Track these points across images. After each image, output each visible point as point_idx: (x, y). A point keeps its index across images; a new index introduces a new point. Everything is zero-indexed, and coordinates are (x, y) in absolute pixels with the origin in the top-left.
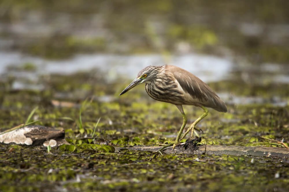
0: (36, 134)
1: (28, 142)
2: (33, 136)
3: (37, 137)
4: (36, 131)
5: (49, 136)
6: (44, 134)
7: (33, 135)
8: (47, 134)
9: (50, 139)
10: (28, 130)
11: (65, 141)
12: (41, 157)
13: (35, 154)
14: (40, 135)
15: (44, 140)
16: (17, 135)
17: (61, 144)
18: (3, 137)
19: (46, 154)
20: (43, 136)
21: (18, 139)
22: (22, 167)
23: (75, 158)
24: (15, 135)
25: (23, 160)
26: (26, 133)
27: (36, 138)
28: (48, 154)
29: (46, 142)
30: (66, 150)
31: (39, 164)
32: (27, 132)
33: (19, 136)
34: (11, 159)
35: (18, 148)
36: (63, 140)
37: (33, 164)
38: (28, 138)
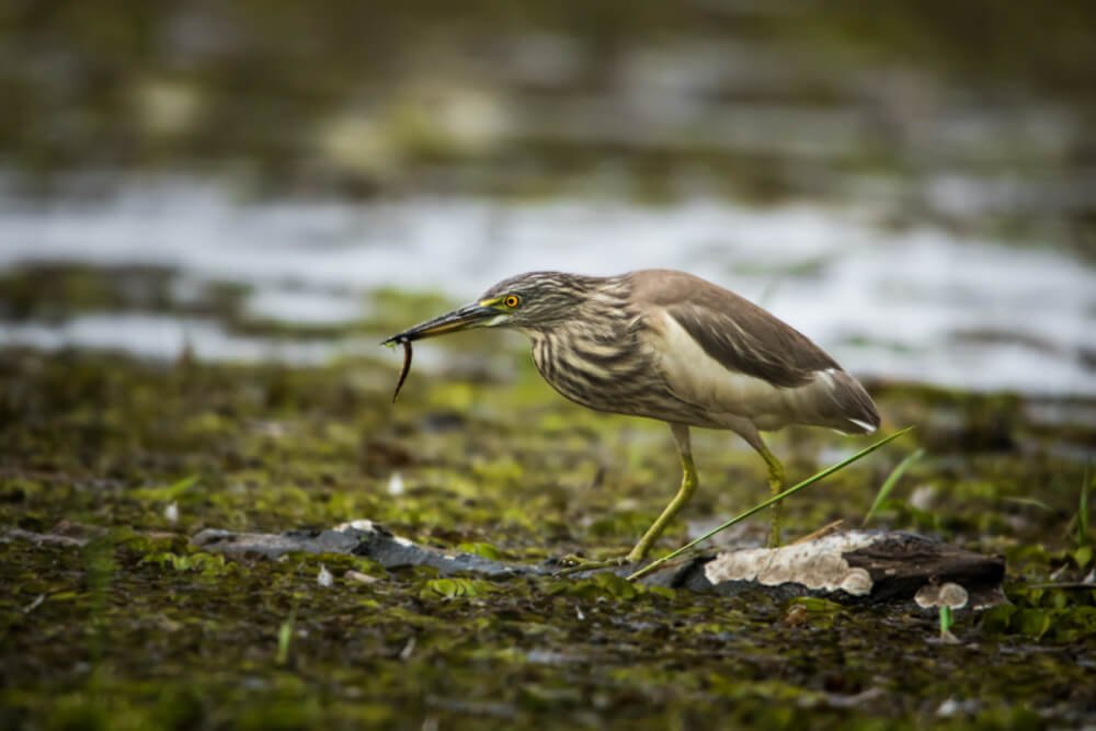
0: (889, 554)
1: (855, 582)
2: (877, 563)
3: (893, 567)
4: (889, 545)
5: (941, 568)
6: (922, 560)
7: (878, 558)
8: (934, 562)
9: (944, 579)
10: (858, 540)
11: (1001, 596)
12: (916, 654)
13: (893, 637)
14: (904, 559)
15: (920, 583)
16: (816, 557)
17: (987, 606)
18: (760, 560)
19: (931, 640)
20: (918, 567)
21: (815, 573)
22: (833, 686)
23: (1049, 665)
24: (806, 555)
25: (841, 660)
26: (852, 550)
27: (890, 572)
28: (941, 640)
29: (926, 588)
30: (1009, 631)
31: (900, 679)
32: (855, 546)
33: (823, 559)
34: (797, 653)
35: (826, 611)
36: (995, 590)
37: (877, 679)
38: (855, 569)
